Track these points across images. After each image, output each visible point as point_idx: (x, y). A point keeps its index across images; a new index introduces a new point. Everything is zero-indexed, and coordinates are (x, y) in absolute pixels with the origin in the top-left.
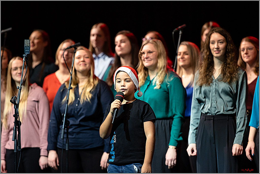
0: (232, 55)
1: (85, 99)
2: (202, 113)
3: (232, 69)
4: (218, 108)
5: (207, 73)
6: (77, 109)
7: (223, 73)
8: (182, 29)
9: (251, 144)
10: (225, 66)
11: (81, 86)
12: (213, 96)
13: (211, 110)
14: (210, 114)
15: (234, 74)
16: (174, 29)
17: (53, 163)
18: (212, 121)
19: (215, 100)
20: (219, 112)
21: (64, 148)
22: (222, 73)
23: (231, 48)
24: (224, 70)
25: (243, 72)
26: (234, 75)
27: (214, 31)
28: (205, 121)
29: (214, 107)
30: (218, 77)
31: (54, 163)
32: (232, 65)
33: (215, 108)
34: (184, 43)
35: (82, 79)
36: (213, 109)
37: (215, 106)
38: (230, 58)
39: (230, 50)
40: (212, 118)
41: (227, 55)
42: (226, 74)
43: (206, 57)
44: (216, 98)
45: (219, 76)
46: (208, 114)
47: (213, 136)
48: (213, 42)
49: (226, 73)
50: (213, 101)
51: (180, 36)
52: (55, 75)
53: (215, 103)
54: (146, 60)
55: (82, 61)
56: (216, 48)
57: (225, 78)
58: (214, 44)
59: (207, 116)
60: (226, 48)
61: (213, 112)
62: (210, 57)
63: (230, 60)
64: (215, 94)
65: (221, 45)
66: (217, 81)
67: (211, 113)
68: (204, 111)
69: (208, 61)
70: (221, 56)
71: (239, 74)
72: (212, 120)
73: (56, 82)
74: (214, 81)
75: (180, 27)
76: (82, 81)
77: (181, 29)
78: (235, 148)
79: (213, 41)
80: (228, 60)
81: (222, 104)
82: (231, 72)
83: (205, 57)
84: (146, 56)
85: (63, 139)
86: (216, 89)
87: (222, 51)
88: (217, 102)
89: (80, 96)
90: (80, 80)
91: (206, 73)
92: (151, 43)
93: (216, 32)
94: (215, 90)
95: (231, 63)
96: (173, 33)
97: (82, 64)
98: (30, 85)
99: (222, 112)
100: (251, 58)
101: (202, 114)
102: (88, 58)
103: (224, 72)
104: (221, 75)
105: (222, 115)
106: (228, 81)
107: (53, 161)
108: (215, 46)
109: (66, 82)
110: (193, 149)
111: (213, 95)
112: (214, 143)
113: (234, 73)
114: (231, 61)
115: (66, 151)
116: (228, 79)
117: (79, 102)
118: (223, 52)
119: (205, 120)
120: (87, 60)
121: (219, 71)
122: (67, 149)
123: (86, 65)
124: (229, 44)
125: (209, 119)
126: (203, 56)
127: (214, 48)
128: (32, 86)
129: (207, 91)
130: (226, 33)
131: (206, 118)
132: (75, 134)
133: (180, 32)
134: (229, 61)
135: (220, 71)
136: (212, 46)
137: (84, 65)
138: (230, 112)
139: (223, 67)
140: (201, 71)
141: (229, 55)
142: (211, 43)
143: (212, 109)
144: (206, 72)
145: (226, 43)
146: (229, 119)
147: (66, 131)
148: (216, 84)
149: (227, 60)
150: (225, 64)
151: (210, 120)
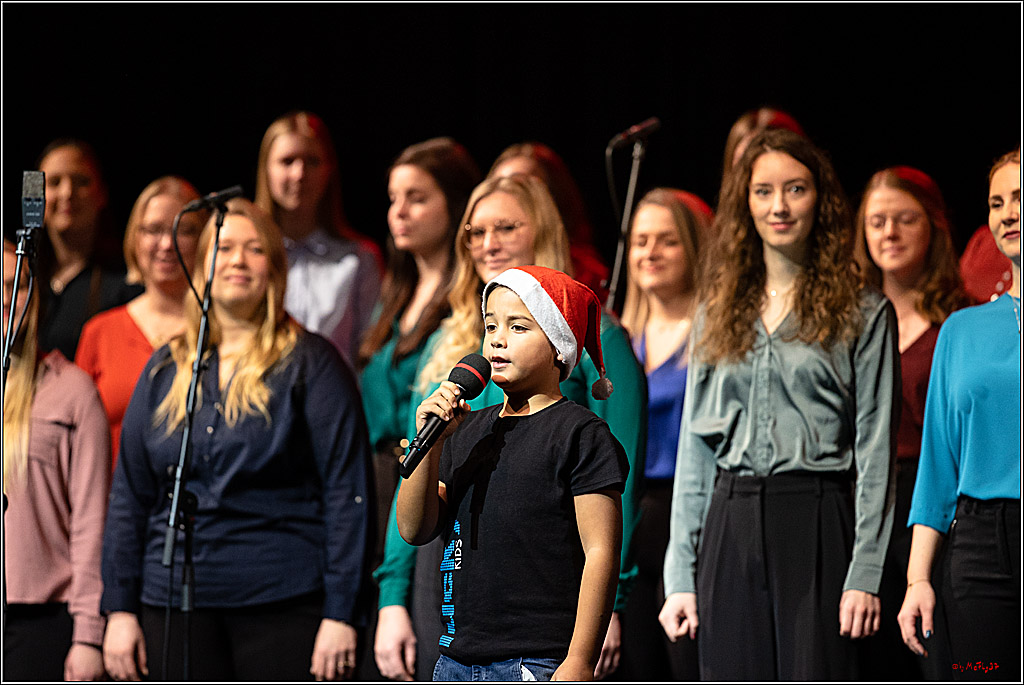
0: (839, 240)
1: (245, 406)
2: (719, 468)
3: (839, 293)
4: (779, 447)
5: (737, 312)
6: (212, 444)
7: (800, 306)
8: (645, 138)
9: (919, 595)
10: (809, 281)
11: (228, 357)
12: (761, 402)
13: (755, 454)
14: (751, 473)
15: (848, 313)
16: (612, 136)
17: (122, 661)
18: (758, 497)
19: (769, 418)
20: (785, 462)
21: (174, 604)
22: (796, 308)
23: (833, 209)
24: (807, 295)
25: (878, 304)
26: (846, 316)
27: (769, 145)
28: (732, 502)
29: (766, 442)
30: (782, 324)
31: (128, 661)
32: (838, 275)
33: (770, 446)
34: (658, 194)
35: (233, 329)
36: (762, 452)
37: (770, 438)
38: (832, 248)
39: (830, 219)
40: (758, 489)
41: (819, 238)
42: (812, 309)
43: (736, 250)
44: (774, 408)
45: (785, 319)
46: (742, 473)
47: (759, 558)
48: (765, 189)
49: (815, 307)
50: (760, 423)
51: (636, 164)
52: (129, 316)
53: (769, 430)
54: (489, 258)
55: (235, 266)
56: (776, 214)
57: (808, 329)
58: (768, 195)
59: (737, 479)
60: (815, 212)
61: (763, 464)
62: (750, 248)
63: (832, 255)
64: (770, 392)
65: (795, 199)
66: (778, 342)
67: (755, 467)
68: (726, 462)
69: (742, 268)
70: (797, 241)
71: (866, 310)
72: (755, 493)
73: (132, 343)
74: (762, 341)
75: (635, 129)
76: (234, 339)
77: (639, 137)
78: (850, 608)
79: (764, 185)
80: (824, 256)
81: (798, 430)
82: (833, 302)
83: (732, 247)
84: (492, 242)
85: (171, 566)
86: (771, 371)
87: (799, 224)
88: (775, 424)
89: (223, 397)
90: (226, 335)
91: (733, 311)
92: (506, 191)
93: (777, 148)
94: (766, 376)
95: (835, 269)
96: (609, 152)
97: (237, 276)
98: (39, 358)
99: (795, 462)
100: (910, 253)
101: (722, 472)
102: (259, 251)
103: (804, 305)
104: (793, 313)
105: (798, 473)
106: (821, 337)
107: (124, 654)
108: (775, 203)
109: (173, 339)
110: (682, 612)
111: (760, 396)
112: (767, 586)
113: (847, 309)
114: (835, 261)
115: (184, 613)
116: (820, 330)
117: (219, 416)
118: (803, 228)
119: (730, 497)
120: (257, 263)
121: (786, 302)
122: (185, 608)
123: (248, 280)
124: (825, 197)
125: (744, 493)
126: (724, 247)
127: (769, 213)
128: (49, 360)
129: (739, 381)
130: (815, 153)
131: (736, 488)
132: (205, 548)
133: (638, 150)
134: (825, 260)
135: (790, 300)
136: (758, 205)
137: (240, 281)
138: (830, 464)
139: (799, 284)
140: (712, 303)
141: (828, 237)
142: (758, 192)
143: (759, 452)
144: (734, 306)
145: (815, 194)
146: (822, 491)
147: (181, 535)
148: (771, 354)
149: (817, 257)
150: (811, 271)
151: (748, 494)
